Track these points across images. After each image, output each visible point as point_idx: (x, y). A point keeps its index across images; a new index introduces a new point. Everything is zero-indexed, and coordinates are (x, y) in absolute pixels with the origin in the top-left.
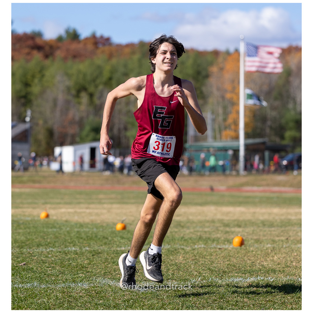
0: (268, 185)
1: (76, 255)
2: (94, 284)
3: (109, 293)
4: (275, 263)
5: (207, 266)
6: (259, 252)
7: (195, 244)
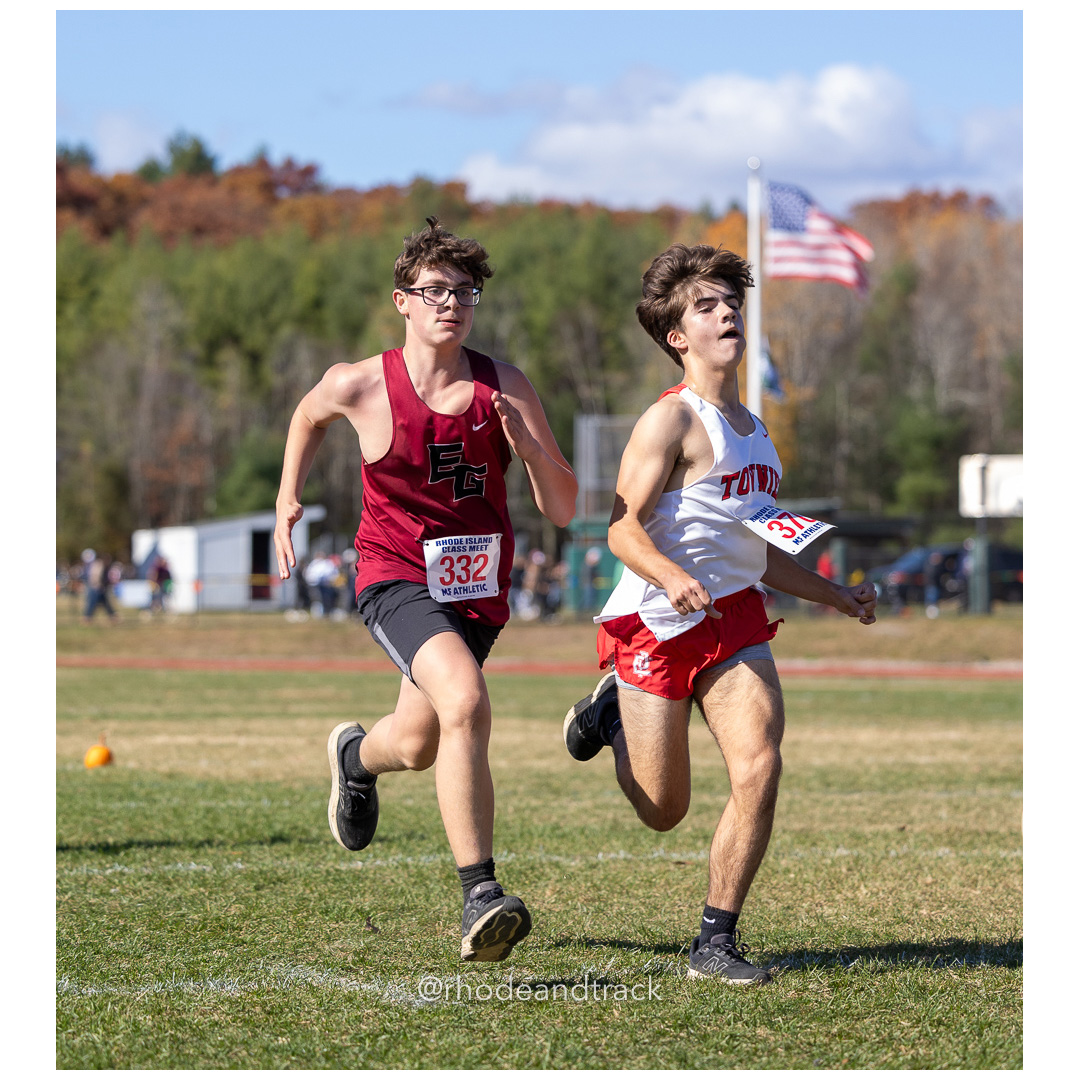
0: (841, 653)
1: (200, 886)
2: (259, 982)
3: (309, 1013)
4: (861, 910)
5: (635, 920)
6: (809, 875)
7: (598, 851)
